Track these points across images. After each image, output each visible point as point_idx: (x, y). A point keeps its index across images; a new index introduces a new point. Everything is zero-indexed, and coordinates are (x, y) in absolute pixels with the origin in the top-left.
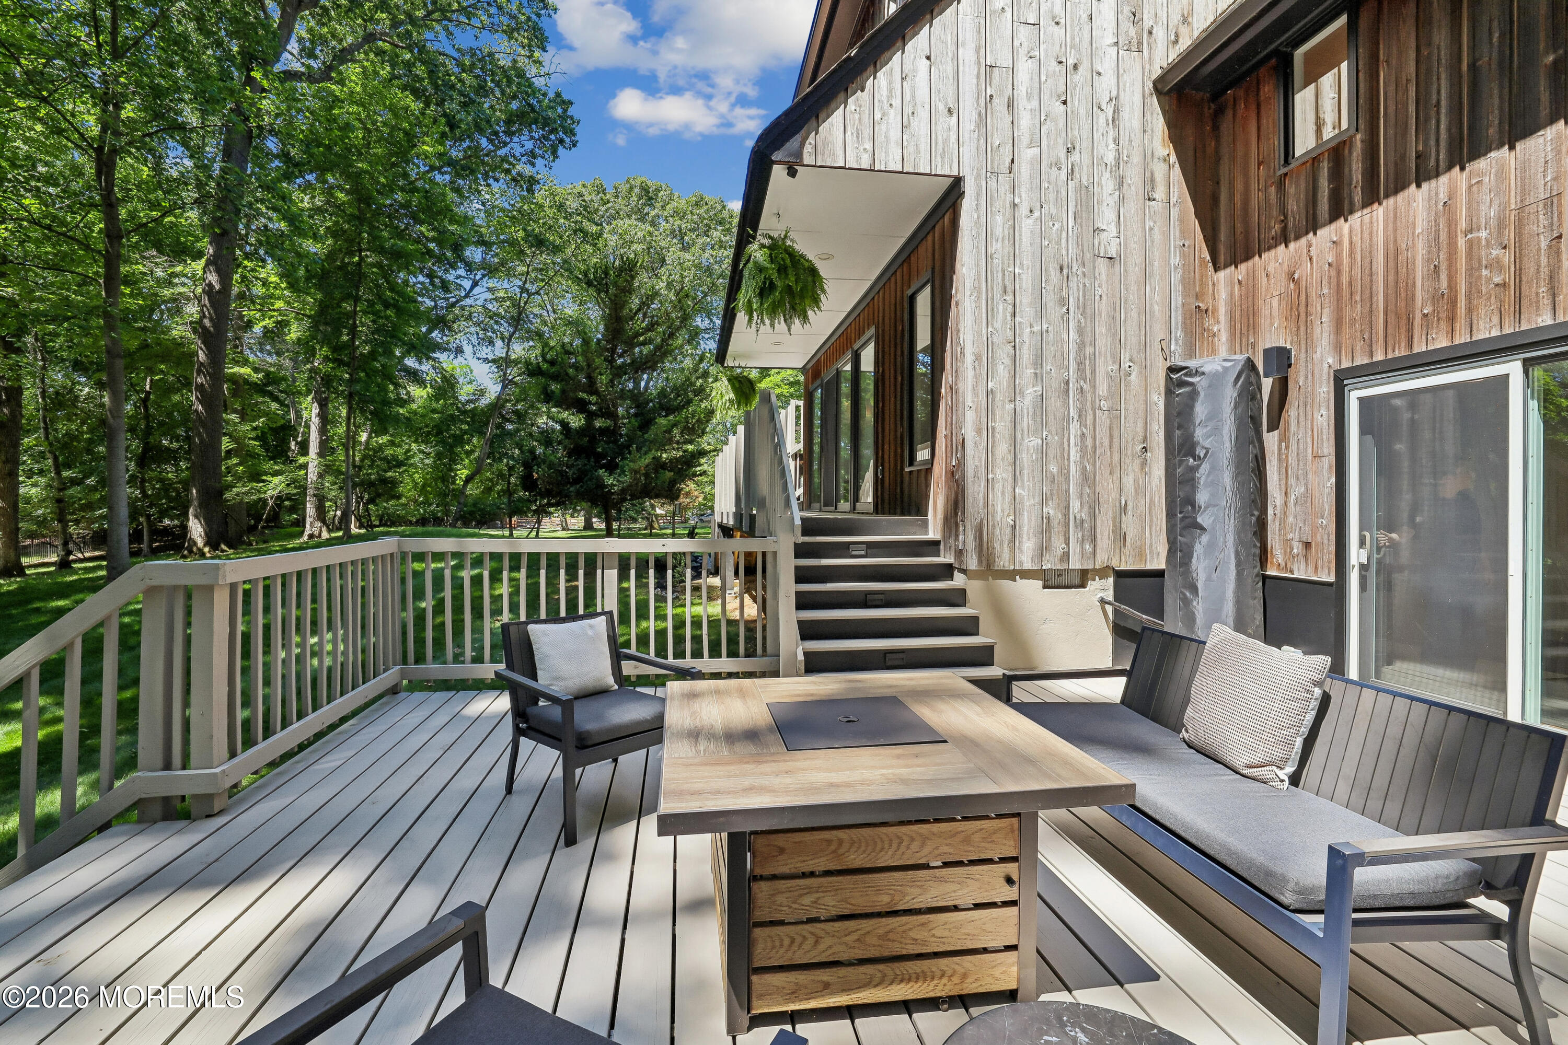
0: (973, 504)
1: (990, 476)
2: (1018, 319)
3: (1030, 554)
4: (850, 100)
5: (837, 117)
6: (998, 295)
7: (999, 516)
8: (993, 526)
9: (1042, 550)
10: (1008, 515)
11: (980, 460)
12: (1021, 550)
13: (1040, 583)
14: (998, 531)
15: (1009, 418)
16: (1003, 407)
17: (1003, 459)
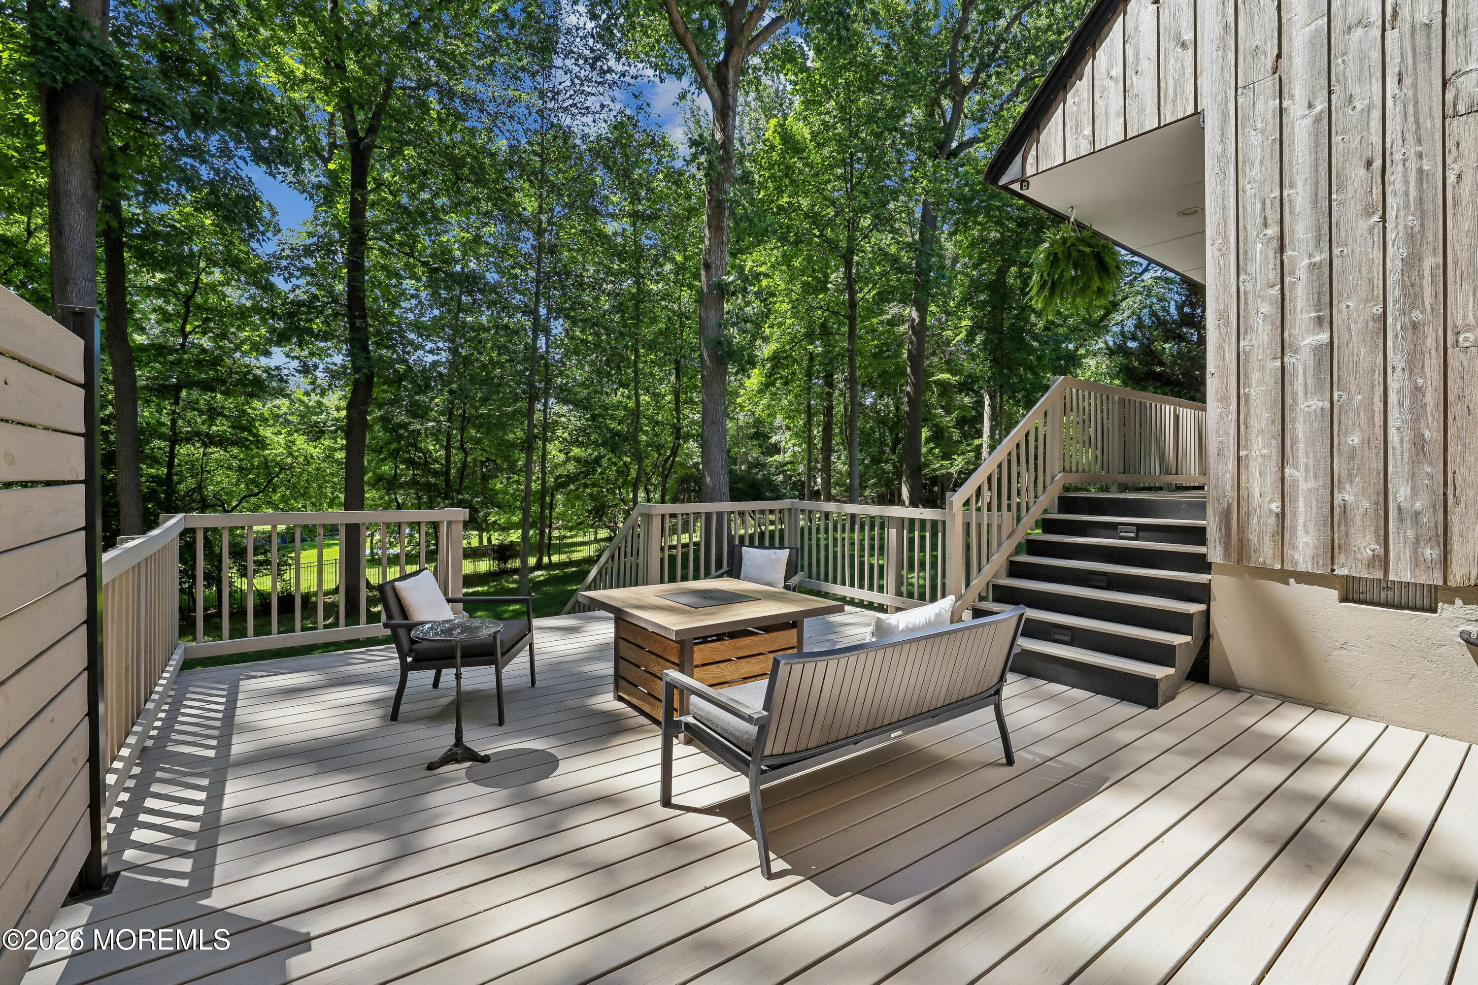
0: (1216, 487)
1: (1243, 453)
2: (1288, 253)
3: (1310, 552)
4: (1069, 96)
5: (1057, 118)
6: (1252, 231)
7: (1256, 501)
8: (1248, 513)
9: (1332, 551)
10: (1271, 501)
11: (1227, 434)
12: (1294, 547)
13: (1334, 594)
14: (1254, 520)
15: (1272, 381)
16: (1262, 367)
17: (1262, 431)
